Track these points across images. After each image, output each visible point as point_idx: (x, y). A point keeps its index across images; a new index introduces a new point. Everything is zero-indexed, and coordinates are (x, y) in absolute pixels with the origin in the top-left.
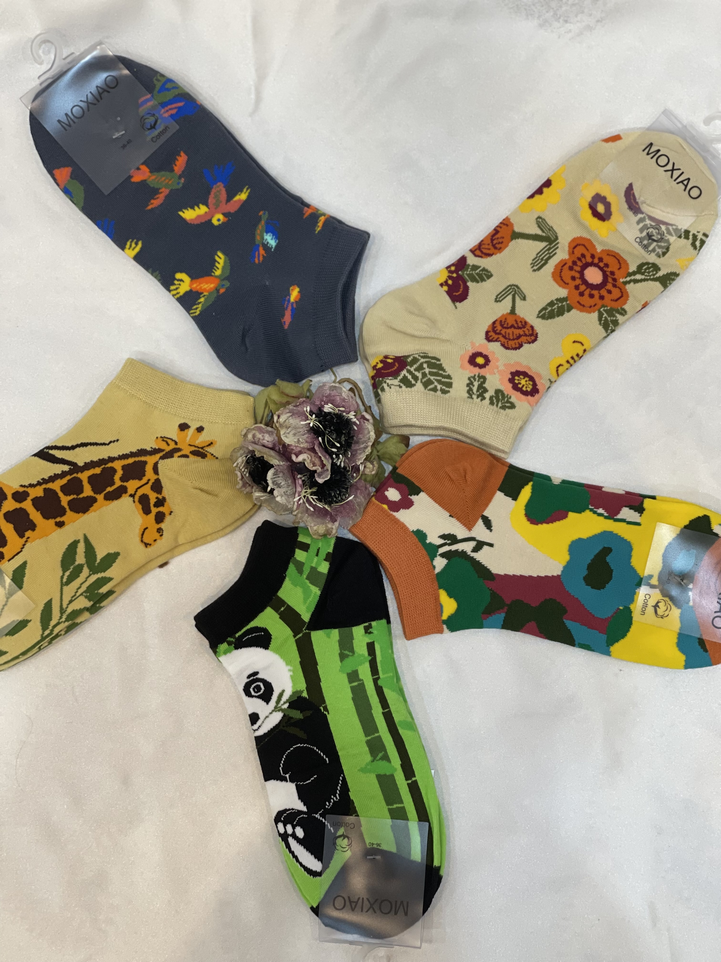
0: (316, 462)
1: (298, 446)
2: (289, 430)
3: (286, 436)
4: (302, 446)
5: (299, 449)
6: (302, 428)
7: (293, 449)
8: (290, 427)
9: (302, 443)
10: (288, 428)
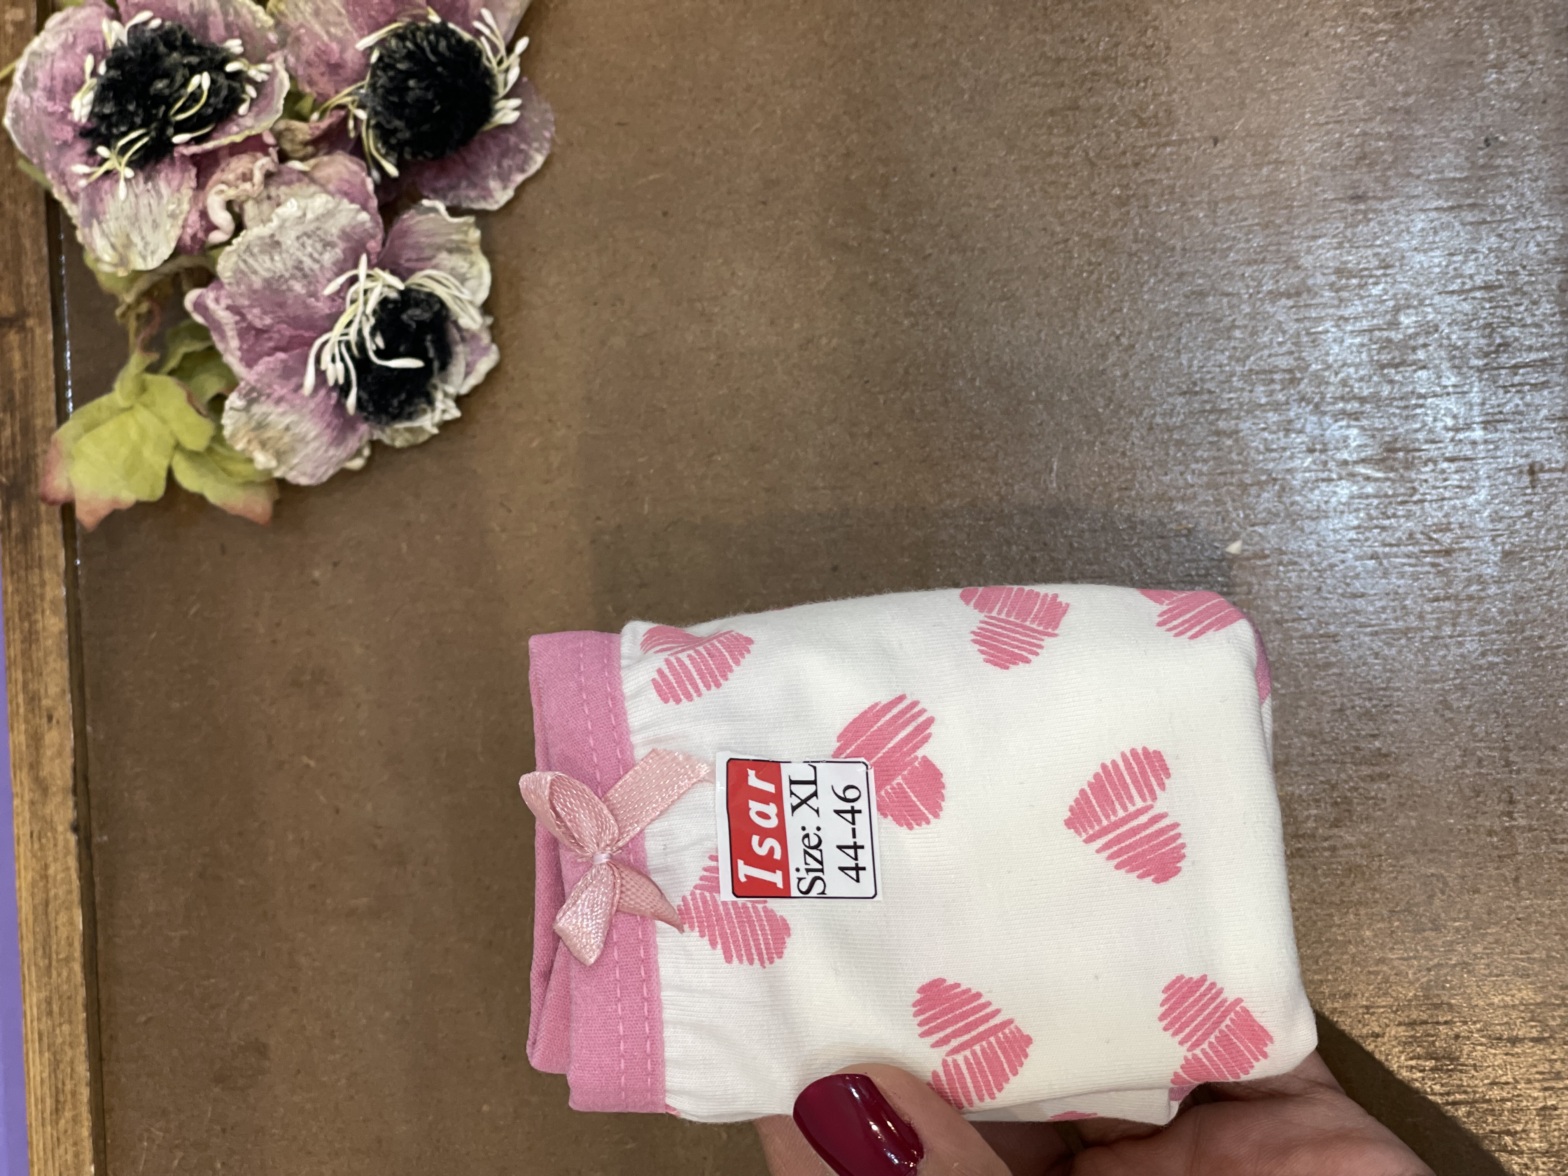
0: (240, 171)
1: (186, 220)
2: (136, 239)
3: (153, 253)
4: (186, 206)
5: (194, 217)
6: (136, 196)
7: (194, 237)
8: (128, 236)
9: (179, 205)
10: (129, 244)
